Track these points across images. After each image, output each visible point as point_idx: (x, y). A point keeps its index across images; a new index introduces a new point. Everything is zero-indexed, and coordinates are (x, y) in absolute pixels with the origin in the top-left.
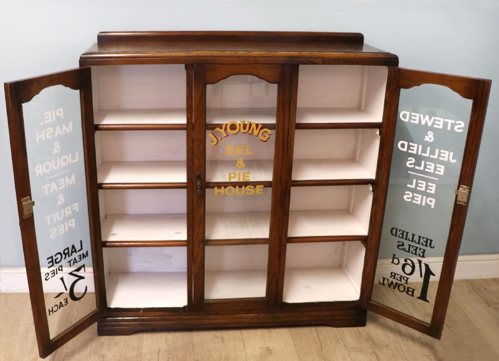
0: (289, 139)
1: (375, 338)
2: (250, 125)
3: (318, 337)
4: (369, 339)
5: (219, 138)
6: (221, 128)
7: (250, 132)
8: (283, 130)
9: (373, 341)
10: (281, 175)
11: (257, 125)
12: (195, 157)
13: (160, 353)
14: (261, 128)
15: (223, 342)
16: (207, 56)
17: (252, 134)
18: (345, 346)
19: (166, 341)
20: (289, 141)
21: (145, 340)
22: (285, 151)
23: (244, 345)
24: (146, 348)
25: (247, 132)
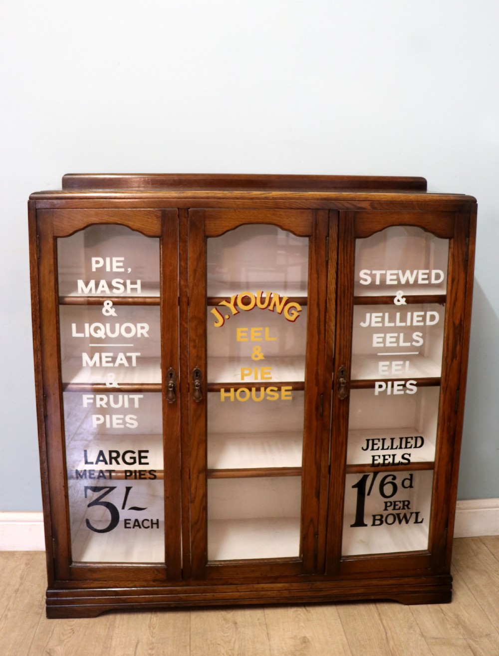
0: (327, 317)
1: (468, 622)
2: (271, 298)
3: (381, 620)
4: (459, 623)
5: (227, 317)
6: (229, 303)
7: (271, 308)
8: (318, 305)
9: (465, 627)
10: (317, 370)
11: (281, 298)
13: (139, 646)
15: (237, 628)
16: (208, 198)
18: (422, 635)
19: (150, 627)
20: (327, 320)
21: (117, 626)
22: (322, 336)
23: (268, 634)
24: (118, 639)
25: (267, 307)
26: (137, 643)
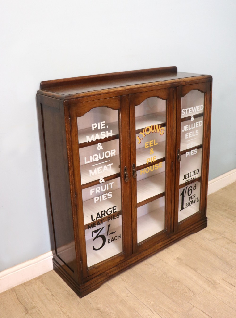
1: (217, 230)
2: (156, 126)
4: (214, 232)
5: (142, 139)
6: (142, 132)
8: (171, 127)
9: (217, 232)
10: (171, 152)
11: (159, 125)
12: (132, 154)
14: (161, 127)
15: (153, 266)
17: (156, 132)
19: (124, 281)
20: (174, 132)
21: (111, 286)
22: (172, 139)
23: (165, 262)
24: (118, 290)
25: (154, 131)
26: (126, 288)
